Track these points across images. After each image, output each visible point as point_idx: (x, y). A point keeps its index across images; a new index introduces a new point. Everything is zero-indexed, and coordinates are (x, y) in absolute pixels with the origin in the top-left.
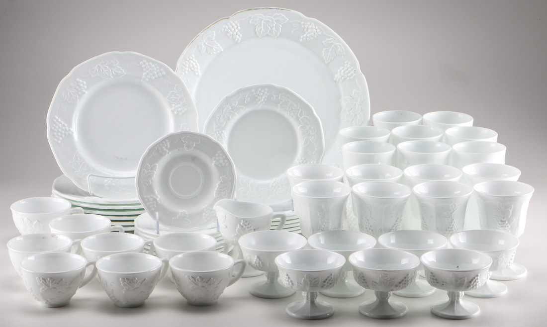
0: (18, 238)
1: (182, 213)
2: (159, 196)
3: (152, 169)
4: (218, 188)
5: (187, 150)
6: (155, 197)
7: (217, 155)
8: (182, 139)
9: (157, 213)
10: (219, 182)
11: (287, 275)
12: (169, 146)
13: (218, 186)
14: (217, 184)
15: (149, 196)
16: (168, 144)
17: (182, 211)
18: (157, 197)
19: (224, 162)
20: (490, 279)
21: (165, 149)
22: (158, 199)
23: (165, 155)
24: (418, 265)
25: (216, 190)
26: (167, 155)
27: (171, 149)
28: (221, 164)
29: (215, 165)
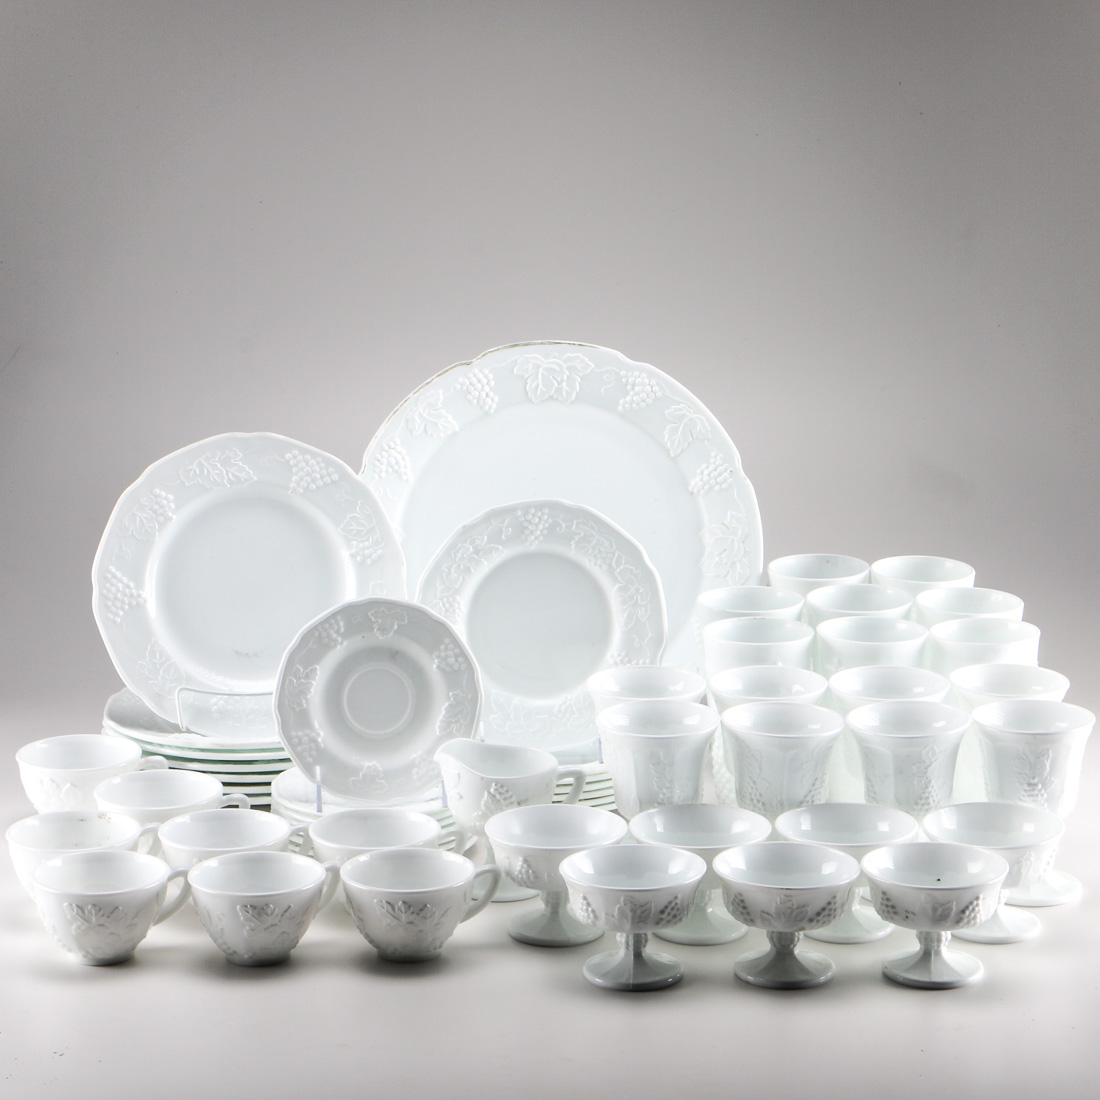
0: (31, 822)
1: (369, 767)
2: (322, 734)
3: (307, 676)
4: (444, 716)
5: (381, 638)
6: (314, 734)
7: (442, 647)
8: (369, 614)
9: (318, 769)
10: (447, 704)
11: (585, 898)
12: (342, 630)
13: (444, 712)
14: (443, 709)
15: (300, 733)
16: (342, 624)
17: (371, 764)
18: (318, 735)
19: (456, 661)
20: (1006, 904)
21: (335, 636)
22: (320, 740)
23: (335, 646)
24: (855, 876)
25: (441, 721)
26: (339, 647)
27: (346, 635)
28: (452, 667)
29: (438, 667)
